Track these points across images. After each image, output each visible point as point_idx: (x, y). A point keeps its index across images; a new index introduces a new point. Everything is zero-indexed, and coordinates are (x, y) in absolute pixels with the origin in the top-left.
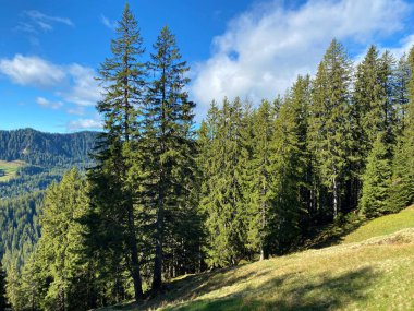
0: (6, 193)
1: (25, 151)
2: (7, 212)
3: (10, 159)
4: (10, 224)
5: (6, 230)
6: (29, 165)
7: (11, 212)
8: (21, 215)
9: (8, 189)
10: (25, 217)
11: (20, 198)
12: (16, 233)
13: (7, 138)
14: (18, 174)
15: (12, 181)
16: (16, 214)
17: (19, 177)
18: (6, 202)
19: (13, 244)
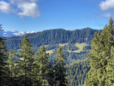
0: (79, 58)
1: (86, 39)
2: (79, 66)
3: (80, 43)
4: (80, 72)
5: (79, 74)
6: (88, 45)
7: (81, 66)
8: (85, 68)
9: (80, 56)
10: (86, 69)
11: (84, 60)
12: (83, 76)
13: (79, 32)
14: (84, 49)
15: (81, 53)
16: (83, 67)
17: (84, 51)
18: (79, 62)
19: (82, 81)
